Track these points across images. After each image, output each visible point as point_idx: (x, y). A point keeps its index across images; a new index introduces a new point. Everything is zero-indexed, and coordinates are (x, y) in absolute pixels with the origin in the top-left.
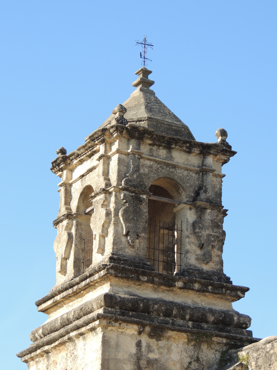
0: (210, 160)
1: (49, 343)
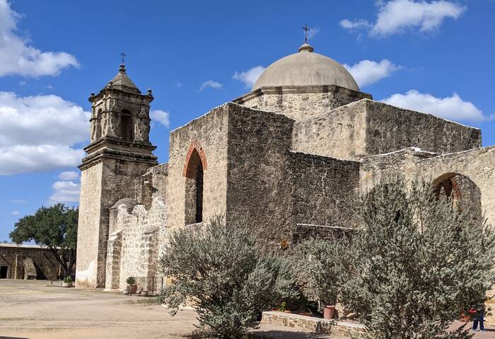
0: (144, 101)
1: (87, 164)
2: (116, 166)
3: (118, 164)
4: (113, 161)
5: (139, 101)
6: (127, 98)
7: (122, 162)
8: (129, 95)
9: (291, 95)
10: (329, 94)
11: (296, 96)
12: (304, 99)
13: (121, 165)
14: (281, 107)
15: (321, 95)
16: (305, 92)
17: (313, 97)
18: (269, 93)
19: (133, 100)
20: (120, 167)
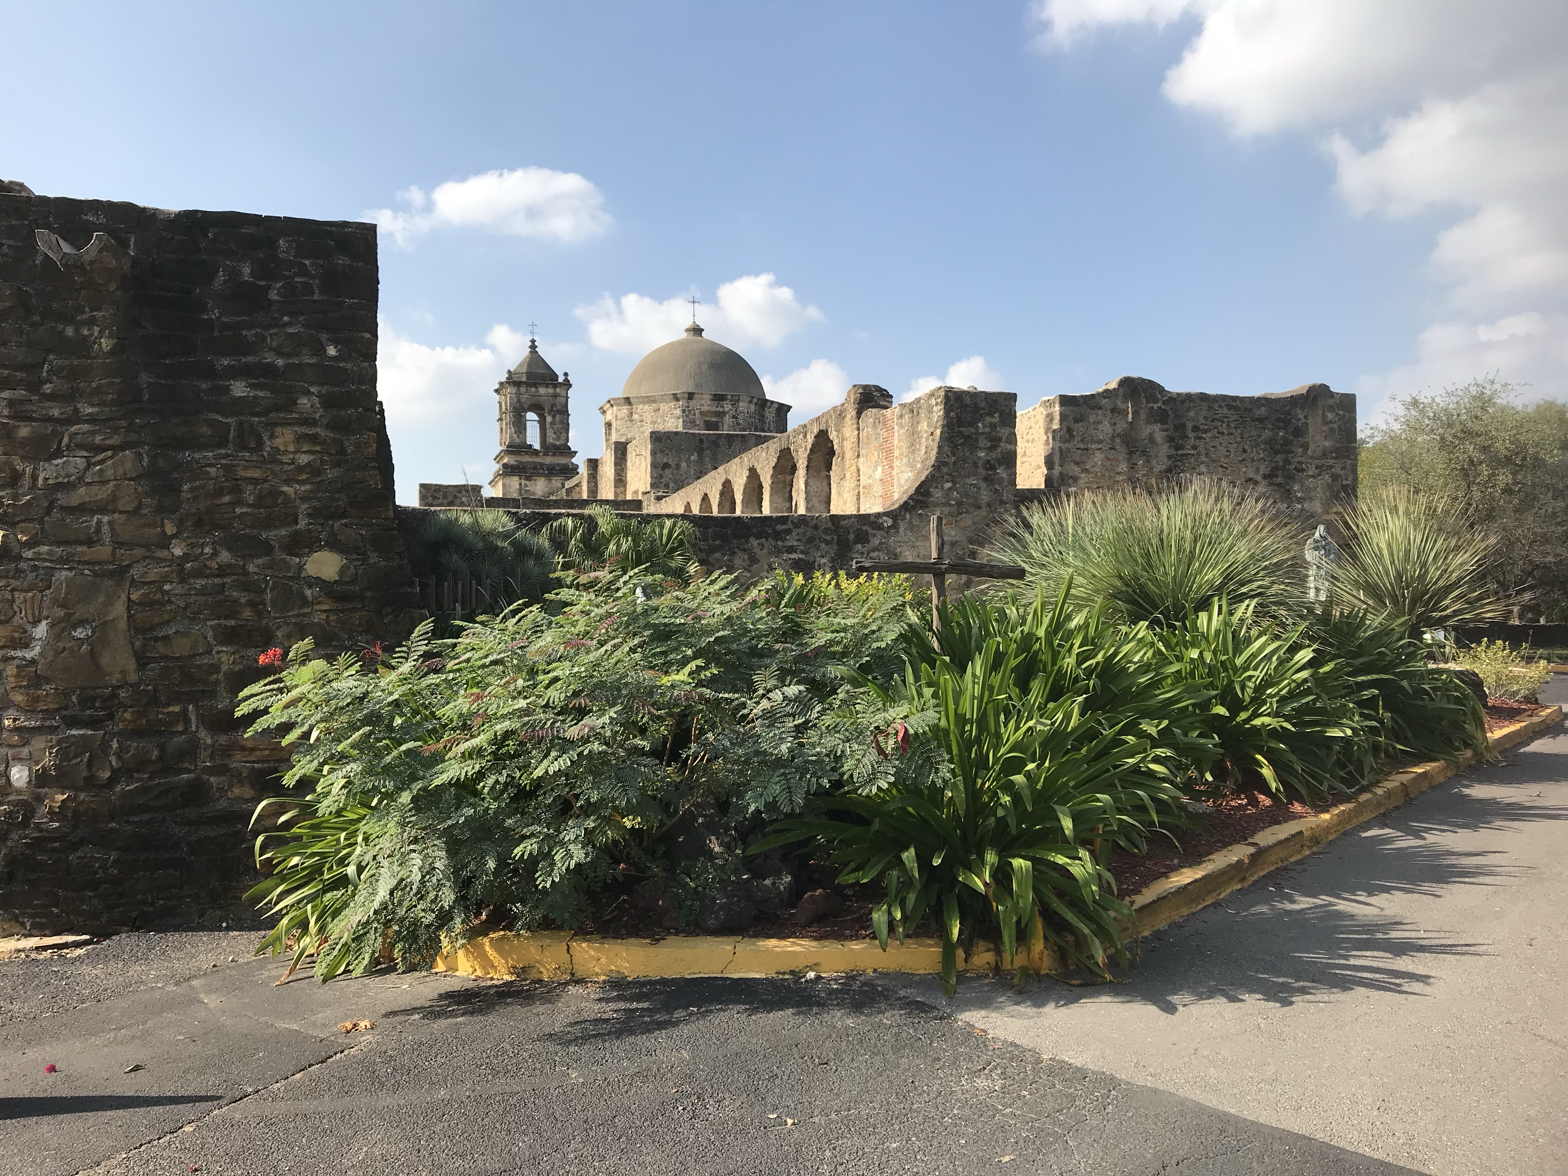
2: (520, 484)
3: (523, 482)
4: (516, 478)
5: (550, 391)
6: (533, 389)
7: (528, 478)
8: (535, 385)
9: (641, 406)
10: (681, 403)
11: (646, 407)
12: (655, 411)
13: (527, 482)
14: (631, 421)
15: (672, 404)
16: (654, 401)
17: (664, 407)
18: (618, 405)
19: (542, 390)
20: (526, 486)
